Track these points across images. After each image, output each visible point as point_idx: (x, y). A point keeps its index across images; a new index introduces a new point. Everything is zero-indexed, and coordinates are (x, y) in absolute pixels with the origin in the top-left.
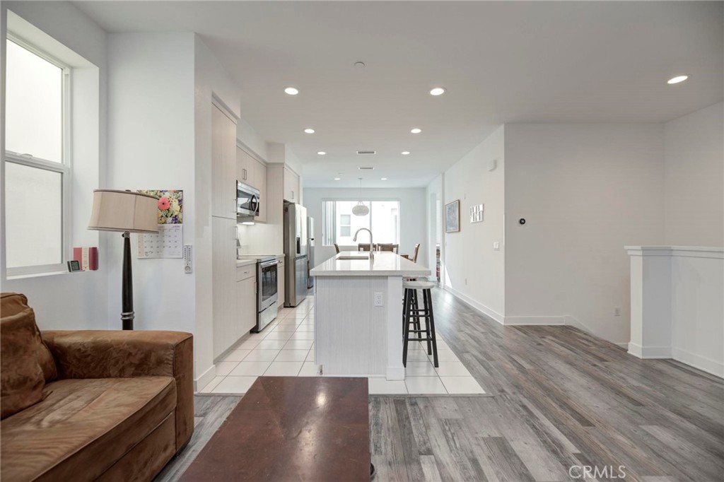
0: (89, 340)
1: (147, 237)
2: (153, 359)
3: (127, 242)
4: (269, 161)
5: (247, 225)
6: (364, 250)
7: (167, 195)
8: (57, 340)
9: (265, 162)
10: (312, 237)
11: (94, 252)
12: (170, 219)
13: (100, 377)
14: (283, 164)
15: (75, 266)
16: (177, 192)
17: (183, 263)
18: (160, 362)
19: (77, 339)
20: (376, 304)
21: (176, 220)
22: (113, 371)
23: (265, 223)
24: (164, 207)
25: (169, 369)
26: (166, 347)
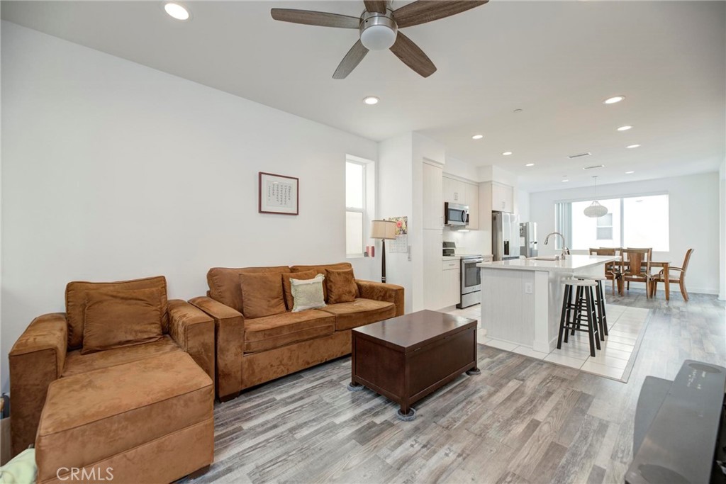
0: (368, 284)
1: (392, 241)
2: (388, 294)
3: (384, 243)
4: (480, 181)
5: (464, 232)
6: (598, 254)
7: (400, 220)
8: (360, 283)
9: (476, 183)
10: (535, 241)
11: (373, 248)
12: (402, 232)
13: (371, 299)
14: (491, 181)
15: (366, 254)
16: (404, 218)
17: (407, 255)
18: (390, 296)
19: (365, 283)
20: (526, 291)
21: (404, 233)
22: (375, 298)
23: (477, 230)
24: (399, 225)
25: (393, 300)
26: (392, 290)
